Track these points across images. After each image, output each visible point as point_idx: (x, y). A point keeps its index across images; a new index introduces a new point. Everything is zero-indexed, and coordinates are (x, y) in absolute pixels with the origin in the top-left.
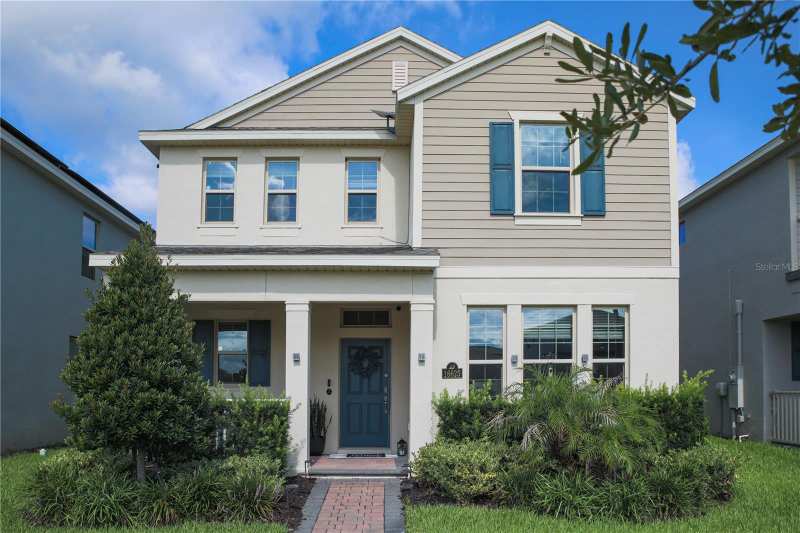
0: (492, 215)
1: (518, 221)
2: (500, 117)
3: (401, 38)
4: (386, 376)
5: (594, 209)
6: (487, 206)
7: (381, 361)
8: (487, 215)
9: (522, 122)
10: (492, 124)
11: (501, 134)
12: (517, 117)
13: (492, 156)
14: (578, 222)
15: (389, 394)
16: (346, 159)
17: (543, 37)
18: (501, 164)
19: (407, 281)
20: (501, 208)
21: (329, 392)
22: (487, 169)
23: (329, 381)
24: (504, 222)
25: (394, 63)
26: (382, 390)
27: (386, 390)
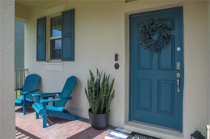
4: (179, 49)
7: (172, 33)
15: (182, 71)
21: (117, 66)
23: (116, 56)
26: (173, 65)
27: (178, 65)
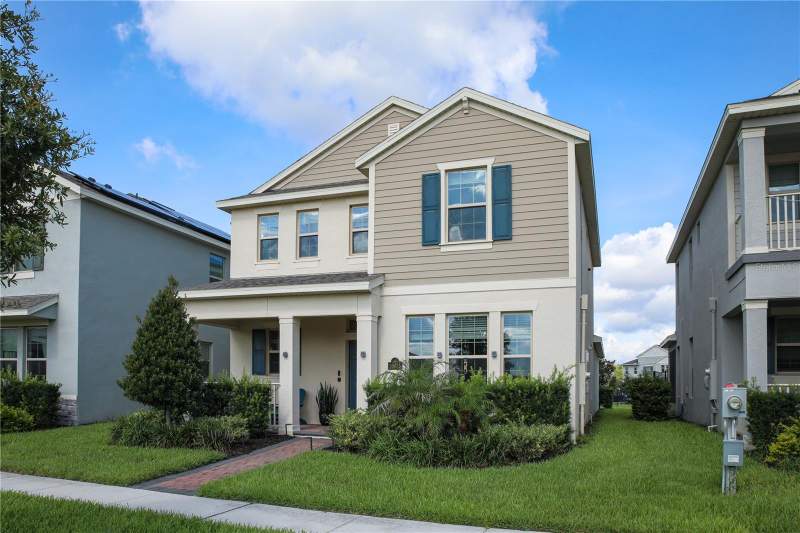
0: (424, 245)
1: (443, 249)
2: (429, 170)
3: (393, 105)
5: (503, 234)
6: (420, 239)
8: (420, 246)
9: (446, 171)
10: (424, 176)
11: (431, 182)
12: (442, 167)
13: (424, 202)
14: (490, 246)
16: (351, 206)
17: (461, 101)
18: (430, 206)
19: (353, 300)
20: (430, 239)
21: (339, 380)
22: (420, 211)
23: (339, 372)
24: (431, 251)
25: (389, 126)
